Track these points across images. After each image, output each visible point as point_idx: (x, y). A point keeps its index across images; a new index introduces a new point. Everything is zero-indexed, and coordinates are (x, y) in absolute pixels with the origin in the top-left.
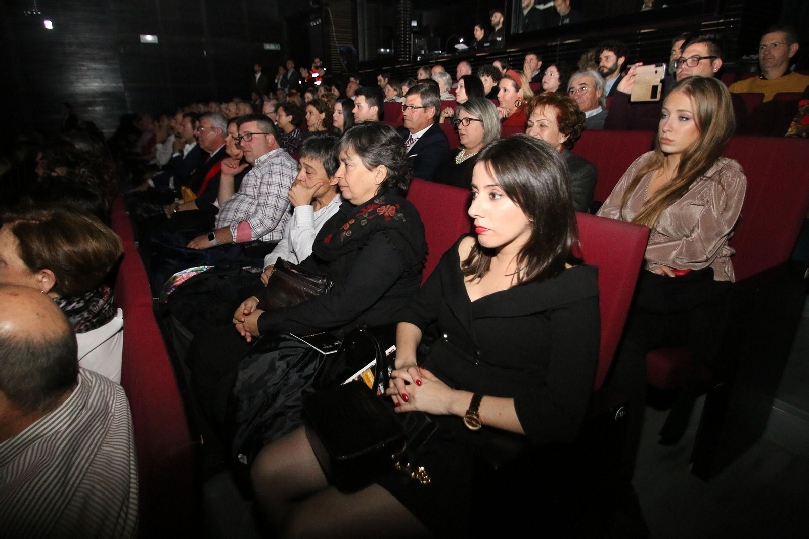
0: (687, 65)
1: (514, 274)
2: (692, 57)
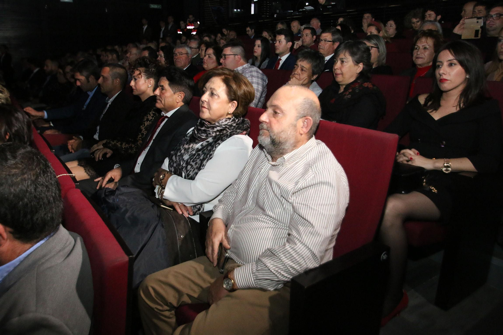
0: (493, 19)
1: (457, 106)
2: (497, 14)
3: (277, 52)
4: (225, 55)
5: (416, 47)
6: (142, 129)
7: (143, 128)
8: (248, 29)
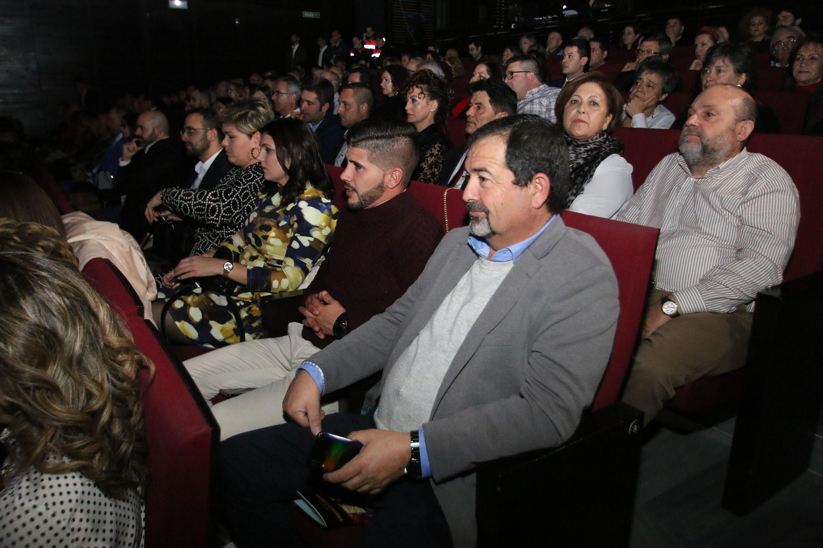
3: (566, 71)
4: (512, 73)
5: (798, 56)
6: (425, 168)
7: (426, 166)
8: (472, 46)
